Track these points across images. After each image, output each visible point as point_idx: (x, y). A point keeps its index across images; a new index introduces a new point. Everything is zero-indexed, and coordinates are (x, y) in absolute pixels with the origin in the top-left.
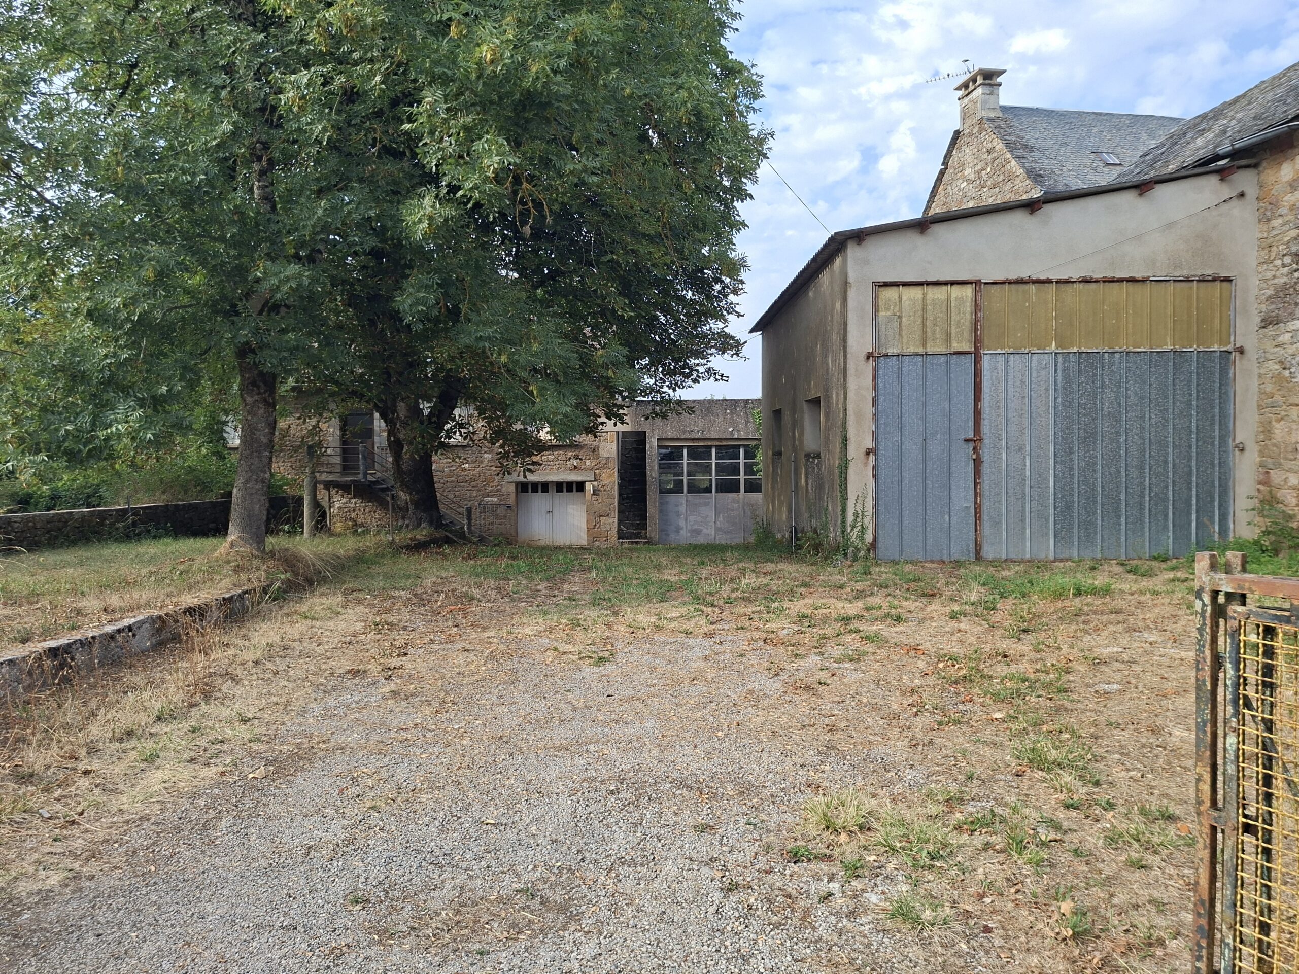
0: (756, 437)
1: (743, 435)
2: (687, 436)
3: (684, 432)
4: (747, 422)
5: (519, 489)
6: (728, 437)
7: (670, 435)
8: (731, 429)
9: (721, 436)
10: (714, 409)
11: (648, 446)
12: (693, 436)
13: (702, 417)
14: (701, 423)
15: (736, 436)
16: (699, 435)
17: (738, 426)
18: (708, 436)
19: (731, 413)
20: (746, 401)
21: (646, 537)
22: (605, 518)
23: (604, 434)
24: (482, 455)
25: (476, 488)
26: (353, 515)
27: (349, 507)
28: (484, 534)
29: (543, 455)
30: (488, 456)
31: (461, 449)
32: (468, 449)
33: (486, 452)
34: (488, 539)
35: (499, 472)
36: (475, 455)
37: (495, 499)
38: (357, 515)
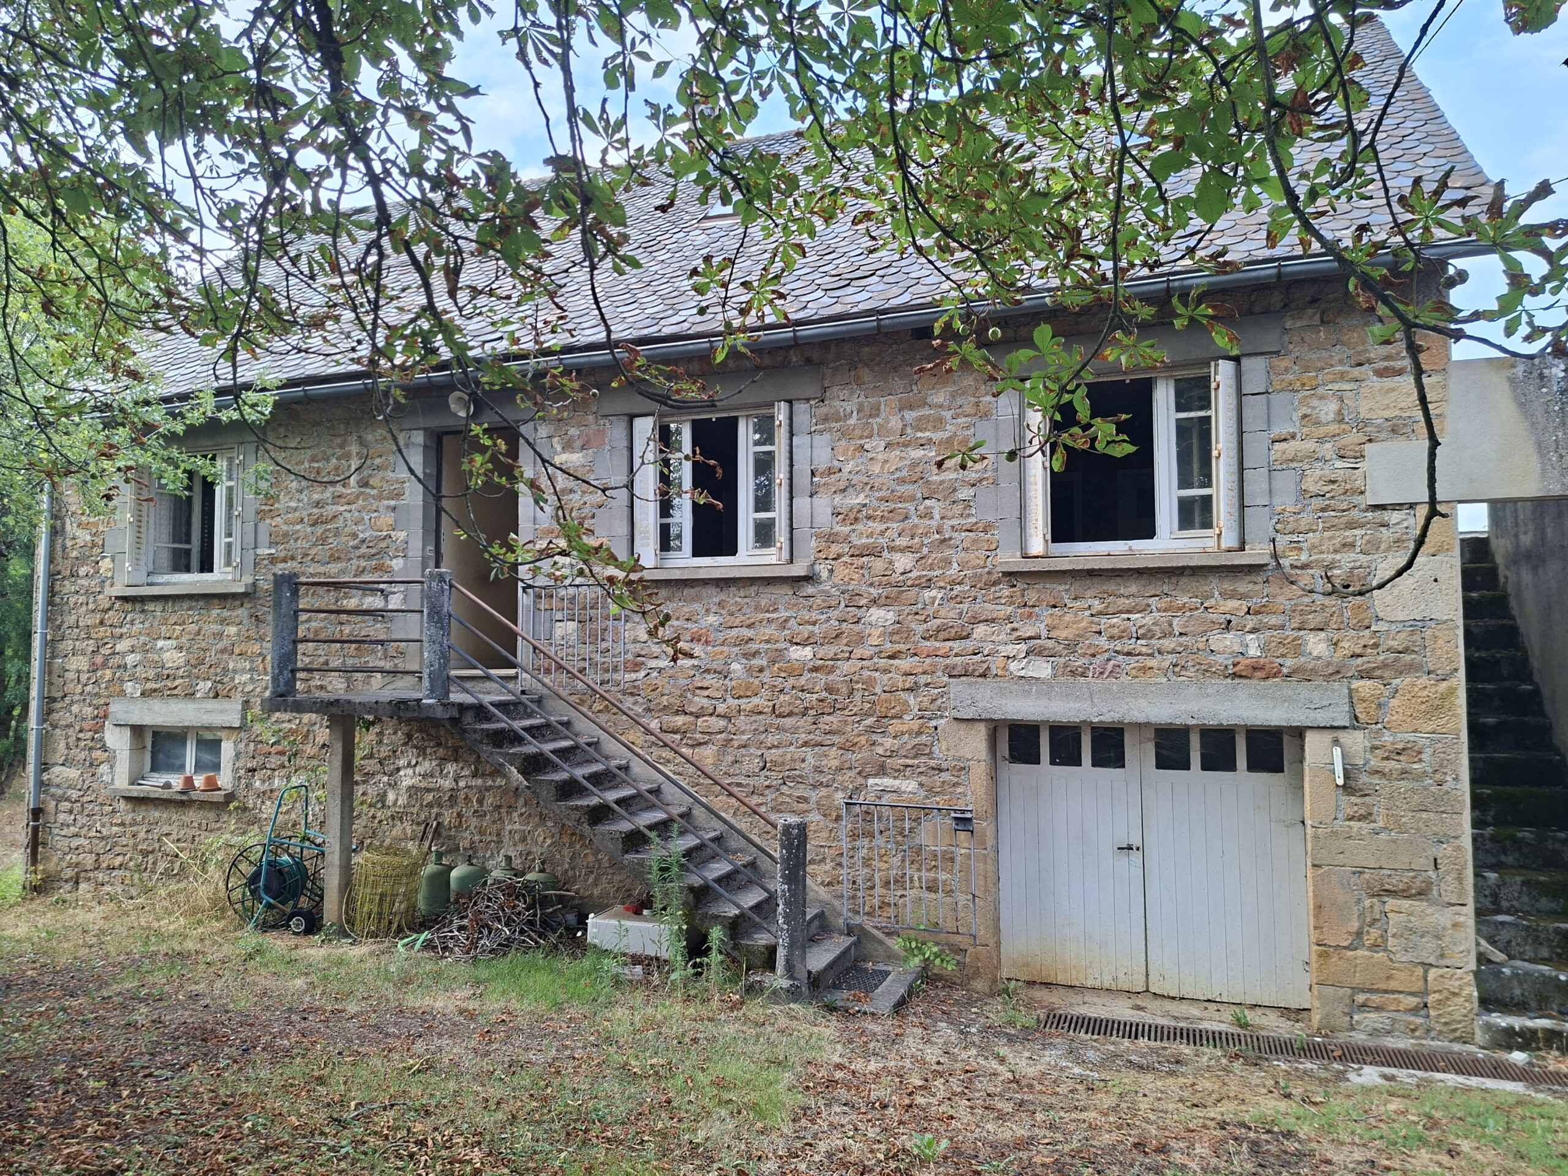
5: (1004, 749)
22: (1406, 904)
23: (1394, 517)
24: (860, 613)
25: (837, 739)
26: (448, 817)
27: (438, 789)
28: (868, 924)
29: (1100, 613)
30: (882, 616)
31: (786, 590)
32: (810, 590)
33: (874, 601)
34: (881, 942)
35: (923, 679)
36: (835, 614)
37: (909, 785)
38: (460, 815)
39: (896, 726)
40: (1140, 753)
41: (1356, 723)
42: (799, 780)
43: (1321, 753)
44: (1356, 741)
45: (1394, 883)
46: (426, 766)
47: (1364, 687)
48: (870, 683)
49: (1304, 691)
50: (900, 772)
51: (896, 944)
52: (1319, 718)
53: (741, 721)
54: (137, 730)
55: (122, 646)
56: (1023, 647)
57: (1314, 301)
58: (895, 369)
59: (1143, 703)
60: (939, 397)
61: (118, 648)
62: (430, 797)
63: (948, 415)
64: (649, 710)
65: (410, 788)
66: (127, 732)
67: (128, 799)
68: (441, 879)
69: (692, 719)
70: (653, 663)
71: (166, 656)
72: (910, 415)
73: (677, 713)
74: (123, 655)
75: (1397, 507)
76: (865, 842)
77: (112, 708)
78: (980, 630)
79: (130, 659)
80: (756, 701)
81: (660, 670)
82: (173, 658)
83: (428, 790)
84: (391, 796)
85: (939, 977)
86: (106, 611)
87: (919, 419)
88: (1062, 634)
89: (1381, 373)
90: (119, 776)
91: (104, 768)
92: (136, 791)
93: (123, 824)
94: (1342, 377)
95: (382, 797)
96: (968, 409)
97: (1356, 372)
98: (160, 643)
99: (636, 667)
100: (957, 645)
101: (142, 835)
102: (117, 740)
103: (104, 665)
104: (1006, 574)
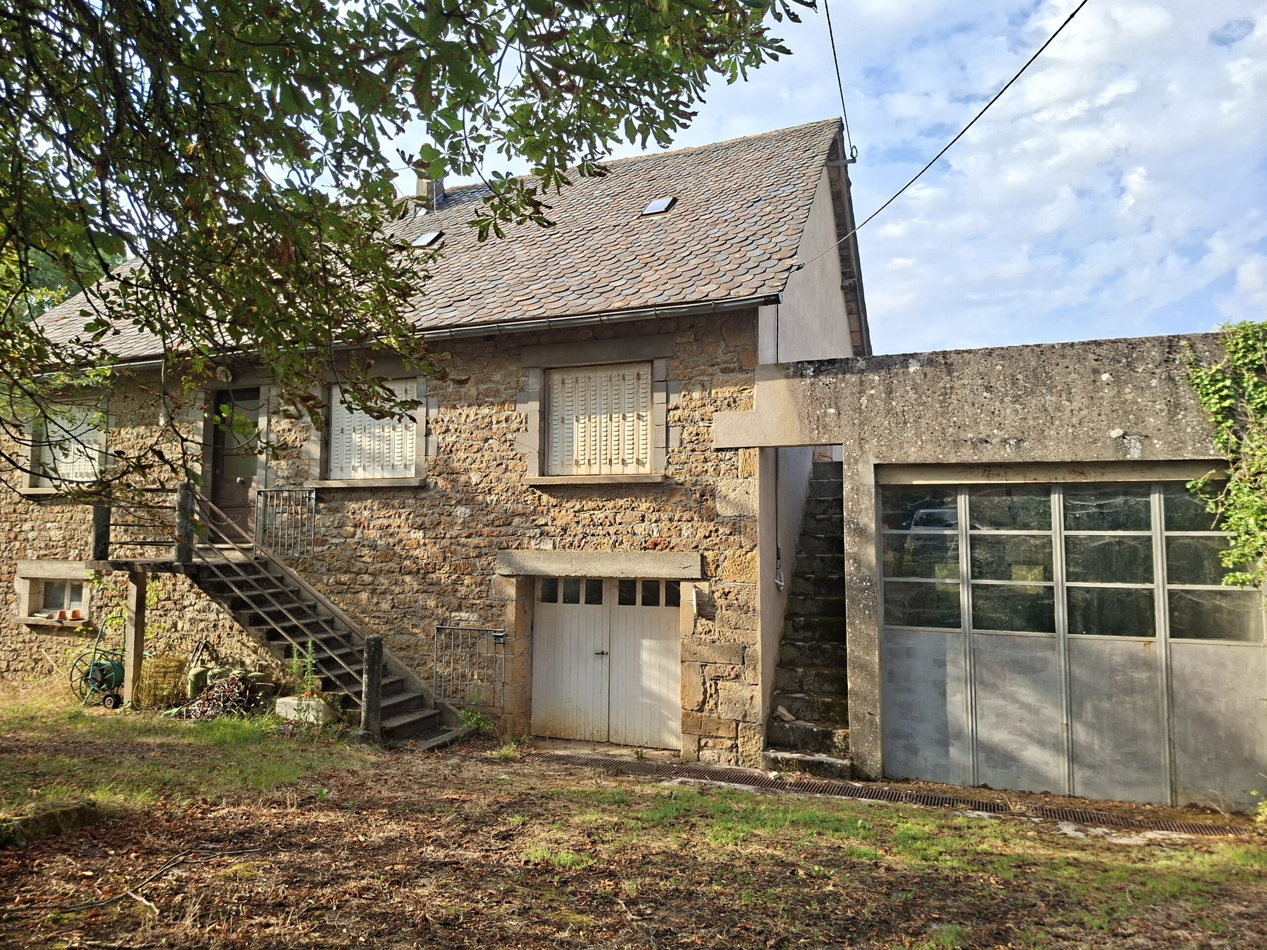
0: (1212, 455)
1: (1160, 451)
2: (967, 455)
3: (957, 443)
4: (1174, 407)
6: (1109, 455)
7: (913, 455)
8: (1116, 433)
9: (1083, 456)
10: (1055, 372)
11: (847, 487)
12: (987, 455)
13: (1016, 399)
14: (1009, 413)
15: (1135, 454)
16: (1007, 454)
17: (1140, 420)
18: (1037, 455)
19: (1117, 380)
20: (1170, 344)
21: (844, 752)
22: (728, 684)
23: (729, 455)
24: (452, 509)
25: (435, 588)
26: (213, 638)
27: (207, 620)
28: (447, 702)
29: (579, 511)
30: (462, 512)
31: (409, 494)
32: (424, 495)
33: (459, 502)
34: (454, 713)
35: (484, 551)
36: (438, 510)
37: (474, 617)
38: (219, 637)
39: (469, 580)
40: (611, 596)
41: (705, 577)
42: (414, 614)
43: (688, 594)
44: (705, 587)
45: (722, 672)
46: (201, 605)
47: (709, 556)
48: (455, 553)
49: (678, 557)
50: (469, 608)
51: (461, 714)
52: (687, 574)
53: (382, 577)
54: (34, 581)
55: (26, 526)
56: (538, 531)
57: (692, 327)
58: (474, 359)
59: (597, 565)
60: (497, 377)
61: (24, 528)
62: (202, 625)
63: (502, 387)
64: (329, 570)
65: (190, 620)
66: (28, 582)
67: (28, 625)
68: (200, 677)
69: (353, 575)
70: (334, 541)
71: (52, 533)
72: (482, 387)
73: (346, 572)
74: (27, 532)
75: (731, 449)
76: (448, 652)
77: (19, 567)
78: (517, 520)
79: (31, 535)
80: (391, 564)
81: (337, 545)
82: (56, 535)
83: (202, 621)
84: (180, 625)
85: (485, 734)
86: (17, 504)
87: (487, 389)
88: (559, 522)
89: (723, 371)
90: (21, 610)
91: (13, 606)
92: (31, 620)
93: (24, 642)
94: (704, 373)
95: (175, 625)
96: (513, 385)
97: (710, 370)
98: (49, 525)
99: (323, 542)
100: (503, 529)
101: (35, 649)
102: (22, 588)
103: (16, 538)
104: (531, 486)
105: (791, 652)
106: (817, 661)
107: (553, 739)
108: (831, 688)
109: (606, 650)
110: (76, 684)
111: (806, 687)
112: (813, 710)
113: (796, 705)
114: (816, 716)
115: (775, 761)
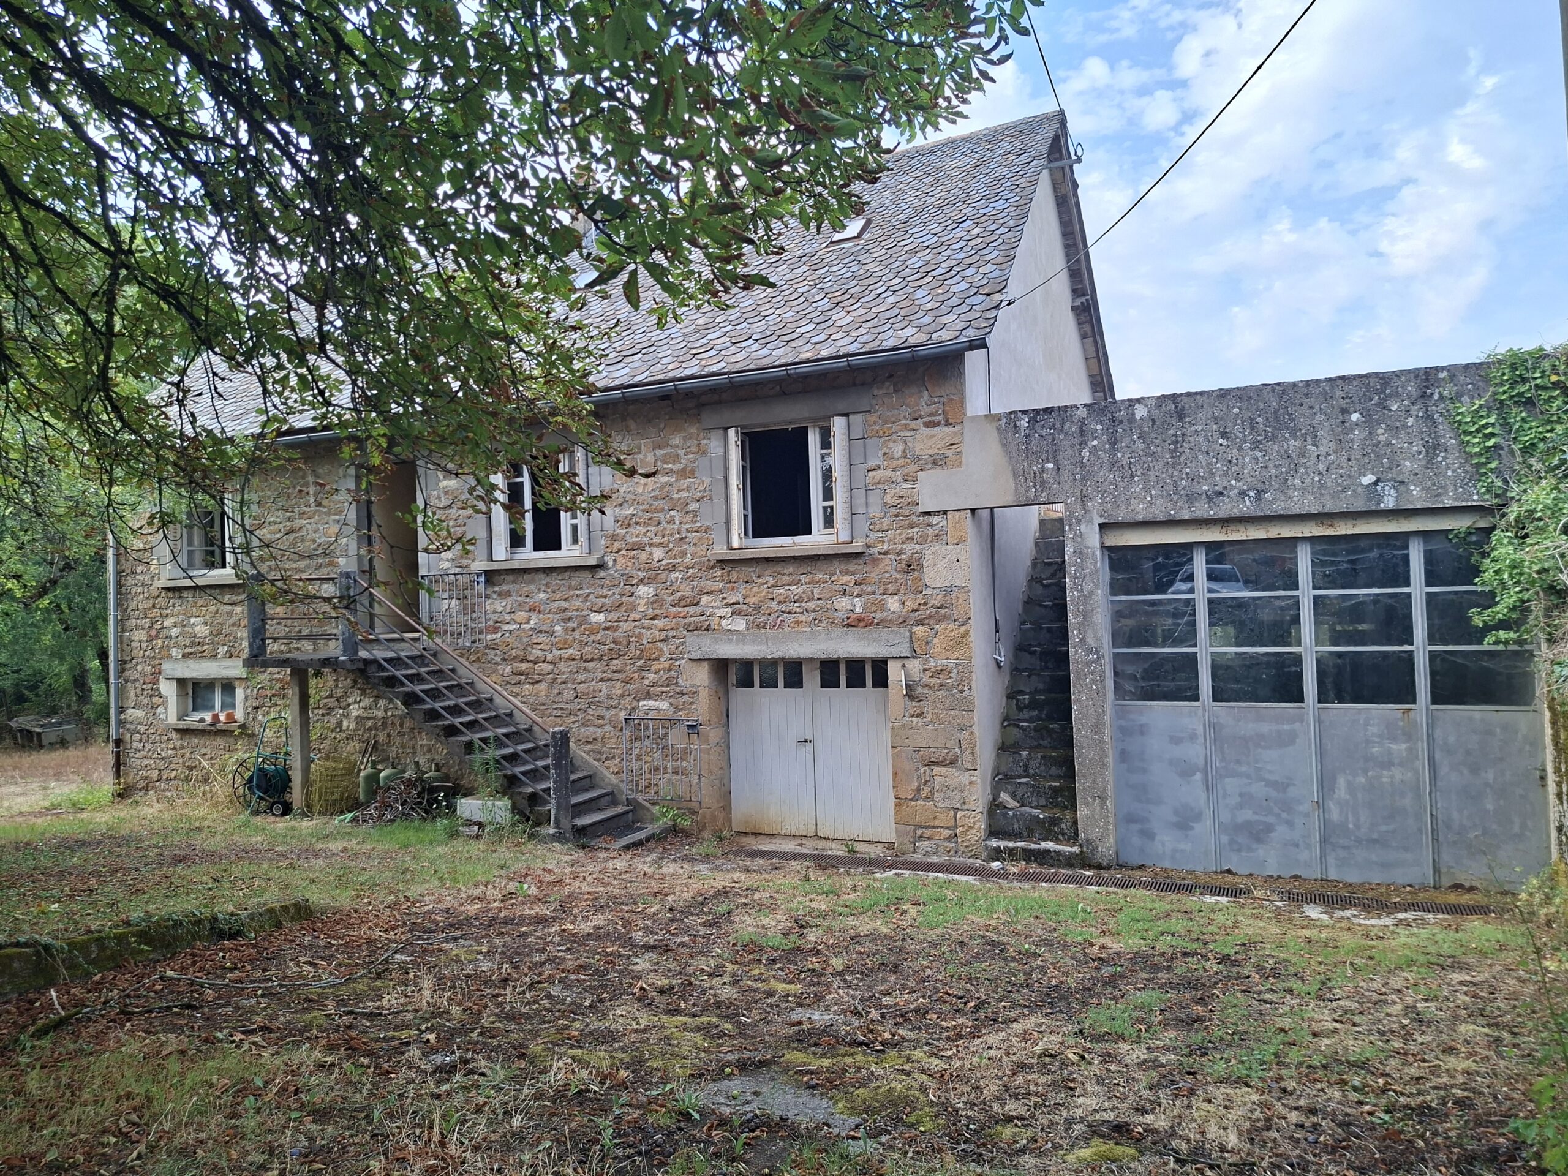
0: (1475, 500)
1: (1417, 496)
2: (1202, 510)
3: (1191, 498)
4: (1433, 449)
6: (1360, 505)
7: (1141, 511)
8: (1368, 479)
9: (1330, 506)
10: (1298, 412)
11: (1069, 550)
12: (1224, 509)
13: (1256, 445)
14: (1249, 463)
15: (1389, 503)
16: (1247, 507)
17: (1394, 465)
18: (1280, 507)
19: (1369, 420)
20: (1427, 377)
21: (1074, 838)
22: (944, 770)
23: (935, 520)
24: (633, 589)
25: (621, 676)
26: (382, 737)
27: (374, 718)
28: (640, 798)
29: (773, 586)
30: (646, 591)
31: (587, 574)
32: (602, 574)
33: (641, 581)
34: (648, 810)
35: (671, 633)
36: (618, 590)
37: (664, 705)
38: (389, 735)
39: (656, 666)
40: (812, 678)
41: (914, 654)
42: (598, 704)
43: (896, 674)
44: (914, 666)
45: (937, 756)
46: (366, 702)
47: (919, 630)
48: (640, 636)
49: (884, 634)
50: (659, 696)
51: (656, 810)
52: (894, 652)
53: (562, 666)
54: (181, 682)
55: (168, 623)
56: (729, 610)
57: (891, 376)
58: (650, 421)
59: (796, 645)
60: (676, 441)
61: (166, 624)
62: (369, 723)
63: (681, 452)
64: (504, 660)
65: (357, 717)
66: (174, 684)
67: (177, 730)
68: (373, 778)
69: (531, 665)
70: (506, 627)
71: (197, 629)
72: (660, 453)
73: (522, 661)
74: (169, 628)
75: (937, 513)
76: (638, 744)
77: (163, 667)
78: (705, 599)
79: (174, 632)
80: (571, 651)
81: (511, 632)
82: (202, 630)
83: (369, 719)
84: (345, 724)
85: (683, 831)
86: (156, 598)
87: (665, 455)
88: (752, 600)
89: (928, 425)
90: (170, 715)
91: (161, 709)
92: (182, 725)
93: (174, 748)
94: (906, 427)
95: (340, 724)
96: (694, 450)
97: (913, 424)
98: (193, 620)
99: (496, 630)
100: (691, 610)
101: (188, 755)
102: (168, 689)
103: (157, 636)
104: (718, 561)
105: (1015, 733)
106: (1045, 743)
107: (756, 834)
108: (1059, 772)
109: (809, 738)
110: (241, 791)
111: (1031, 772)
112: (1039, 795)
113: (1021, 791)
114: (1043, 802)
115: (998, 850)
